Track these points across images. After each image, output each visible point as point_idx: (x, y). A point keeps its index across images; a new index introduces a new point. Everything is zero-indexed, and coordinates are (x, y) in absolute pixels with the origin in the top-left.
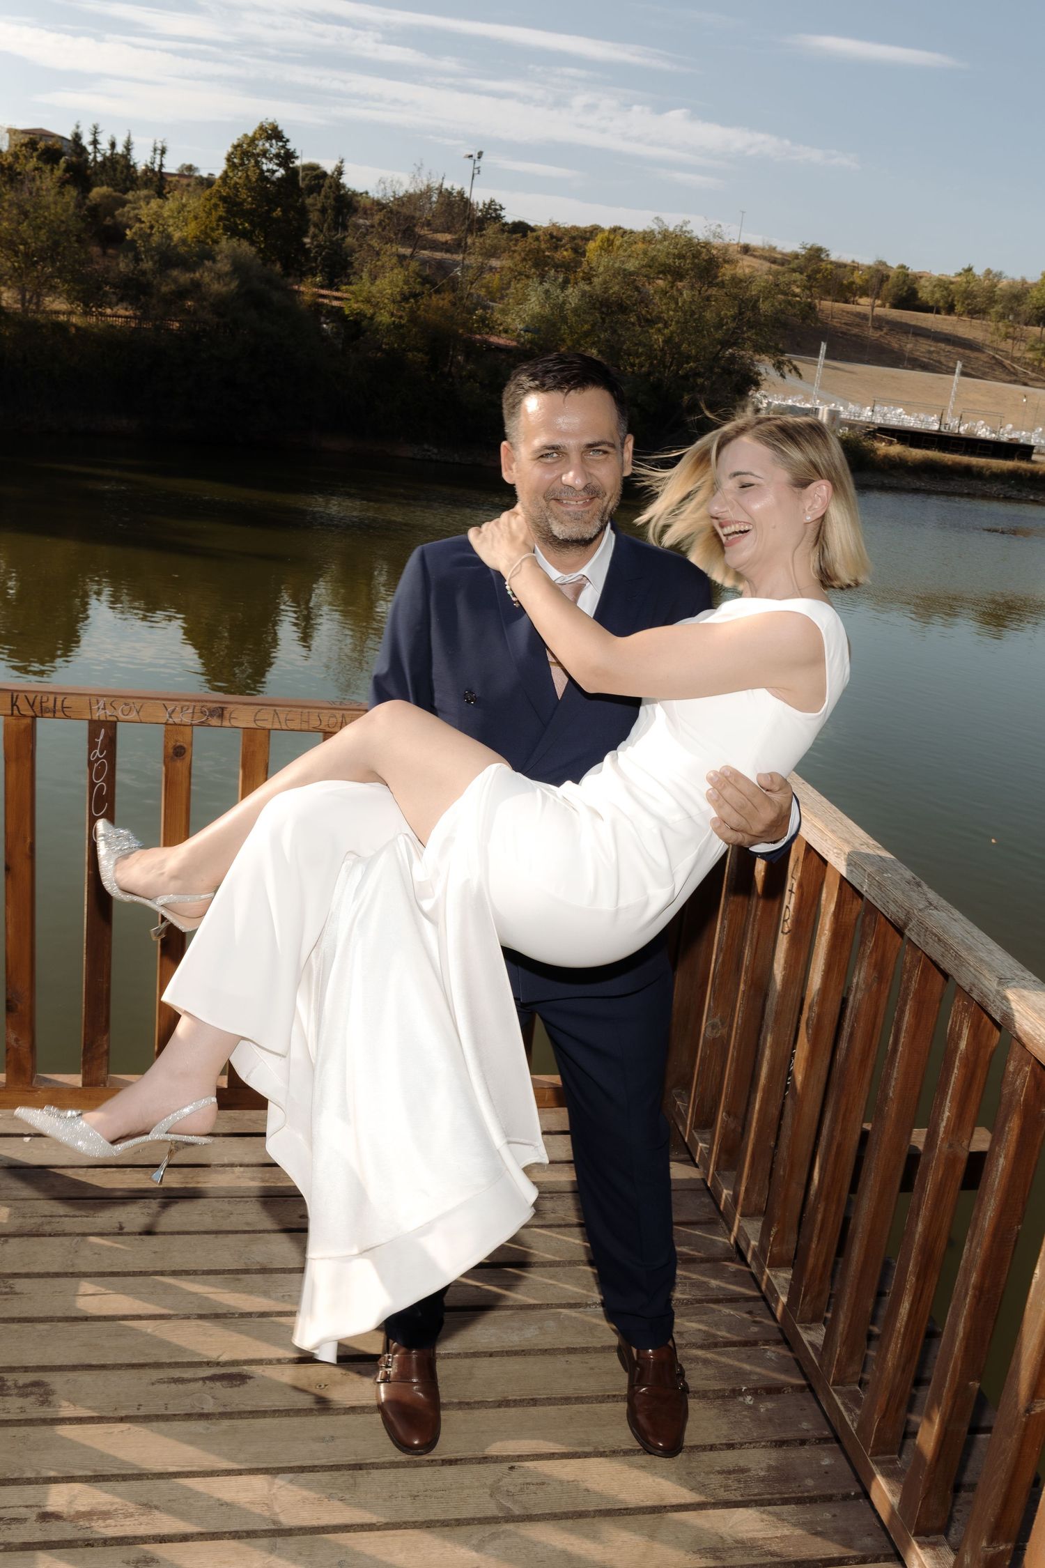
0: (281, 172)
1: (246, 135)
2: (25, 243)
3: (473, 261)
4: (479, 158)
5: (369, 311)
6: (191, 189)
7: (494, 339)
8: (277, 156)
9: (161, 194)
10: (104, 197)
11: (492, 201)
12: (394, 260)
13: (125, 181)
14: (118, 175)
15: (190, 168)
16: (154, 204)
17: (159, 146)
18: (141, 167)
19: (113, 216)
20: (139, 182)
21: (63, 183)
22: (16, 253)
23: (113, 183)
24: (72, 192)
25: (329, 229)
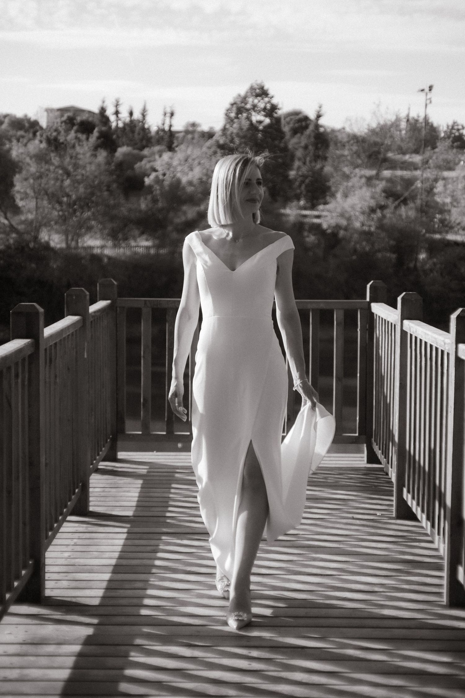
0: (267, 121)
1: (239, 95)
2: (68, 196)
3: (429, 175)
4: (430, 90)
5: (344, 223)
6: (195, 141)
7: (451, 237)
8: (265, 109)
9: (171, 148)
10: (125, 155)
11: (455, 123)
12: (363, 180)
13: (142, 140)
14: (136, 135)
15: (194, 125)
16: (166, 156)
17: (168, 110)
18: (154, 129)
19: (133, 169)
20: (153, 140)
21: (96, 148)
22: (60, 203)
23: (132, 143)
24: (102, 155)
25: (310, 162)
